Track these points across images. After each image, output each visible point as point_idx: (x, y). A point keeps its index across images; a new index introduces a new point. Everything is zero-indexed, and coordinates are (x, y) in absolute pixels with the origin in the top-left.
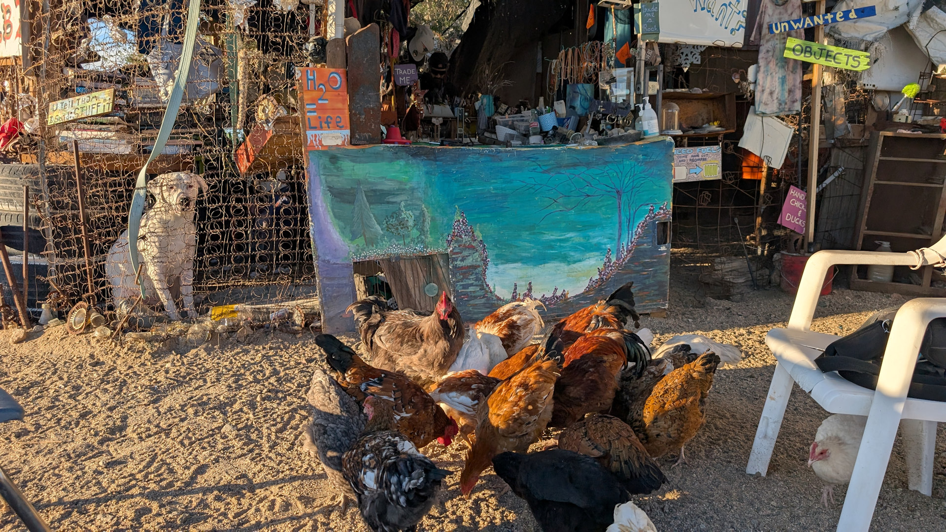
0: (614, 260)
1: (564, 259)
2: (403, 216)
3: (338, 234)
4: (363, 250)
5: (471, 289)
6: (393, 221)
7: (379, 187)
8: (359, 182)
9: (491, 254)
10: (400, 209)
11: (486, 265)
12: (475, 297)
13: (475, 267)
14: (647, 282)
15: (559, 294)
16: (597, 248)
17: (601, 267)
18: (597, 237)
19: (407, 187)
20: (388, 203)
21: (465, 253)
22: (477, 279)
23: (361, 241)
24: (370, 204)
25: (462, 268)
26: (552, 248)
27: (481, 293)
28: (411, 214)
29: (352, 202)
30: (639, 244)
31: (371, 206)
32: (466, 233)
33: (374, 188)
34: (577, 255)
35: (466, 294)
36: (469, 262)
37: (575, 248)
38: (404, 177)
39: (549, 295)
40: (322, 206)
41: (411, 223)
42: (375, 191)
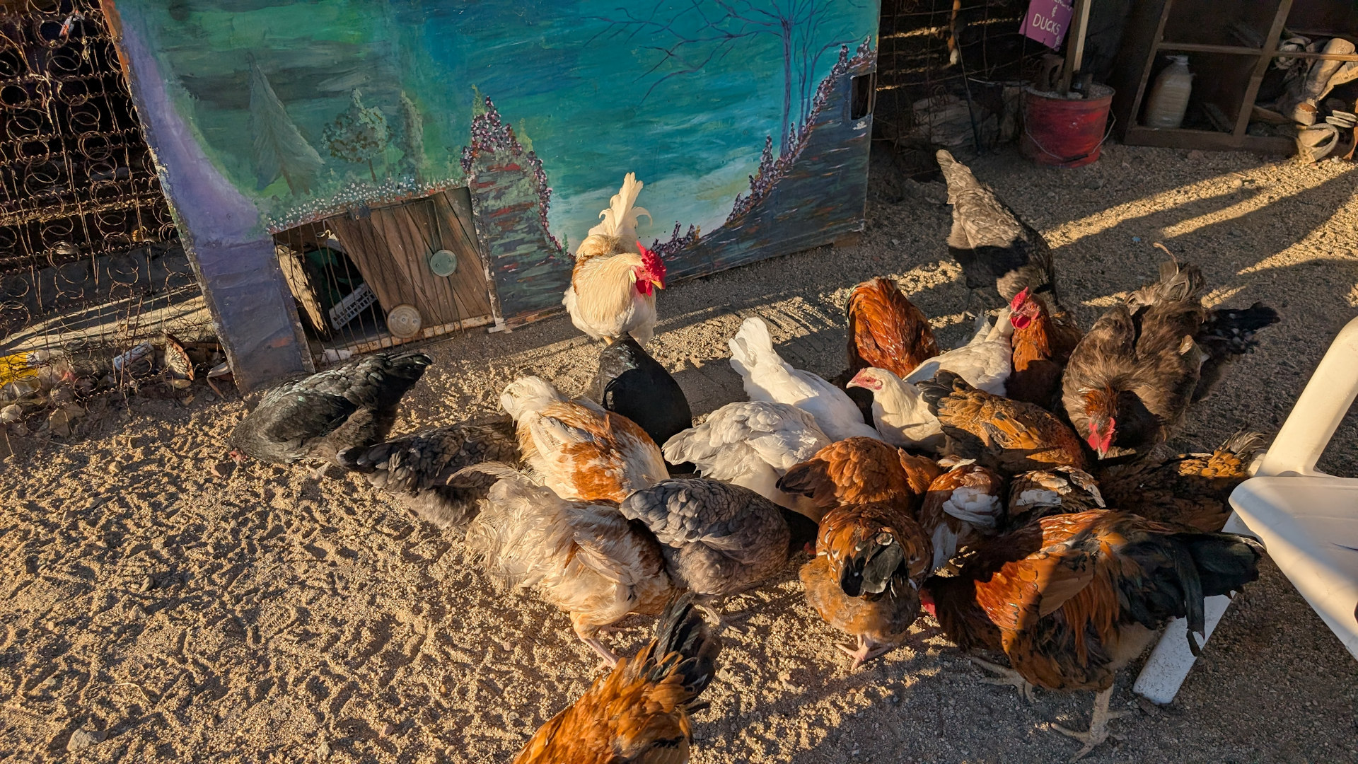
0: (776, 156)
1: (692, 167)
2: (363, 120)
3: (226, 181)
4: (288, 205)
5: (521, 250)
6: (343, 134)
7: (300, 62)
8: (250, 57)
9: (553, 177)
10: (353, 106)
11: (546, 200)
12: (531, 264)
13: (524, 207)
14: (832, 189)
15: (683, 234)
16: (747, 138)
17: (755, 173)
18: (748, 117)
19: (362, 55)
20: (325, 95)
21: (502, 182)
22: (531, 229)
23: (279, 188)
24: (286, 101)
25: (498, 212)
26: (667, 148)
27: (543, 254)
28: (379, 113)
29: (241, 105)
30: (820, 121)
31: (289, 108)
32: (500, 139)
33: (288, 65)
34: (710, 157)
35: (512, 261)
36: (511, 198)
37: (708, 144)
38: (351, 34)
39: (665, 239)
40: (176, 126)
41: (381, 133)
42: (290, 71)
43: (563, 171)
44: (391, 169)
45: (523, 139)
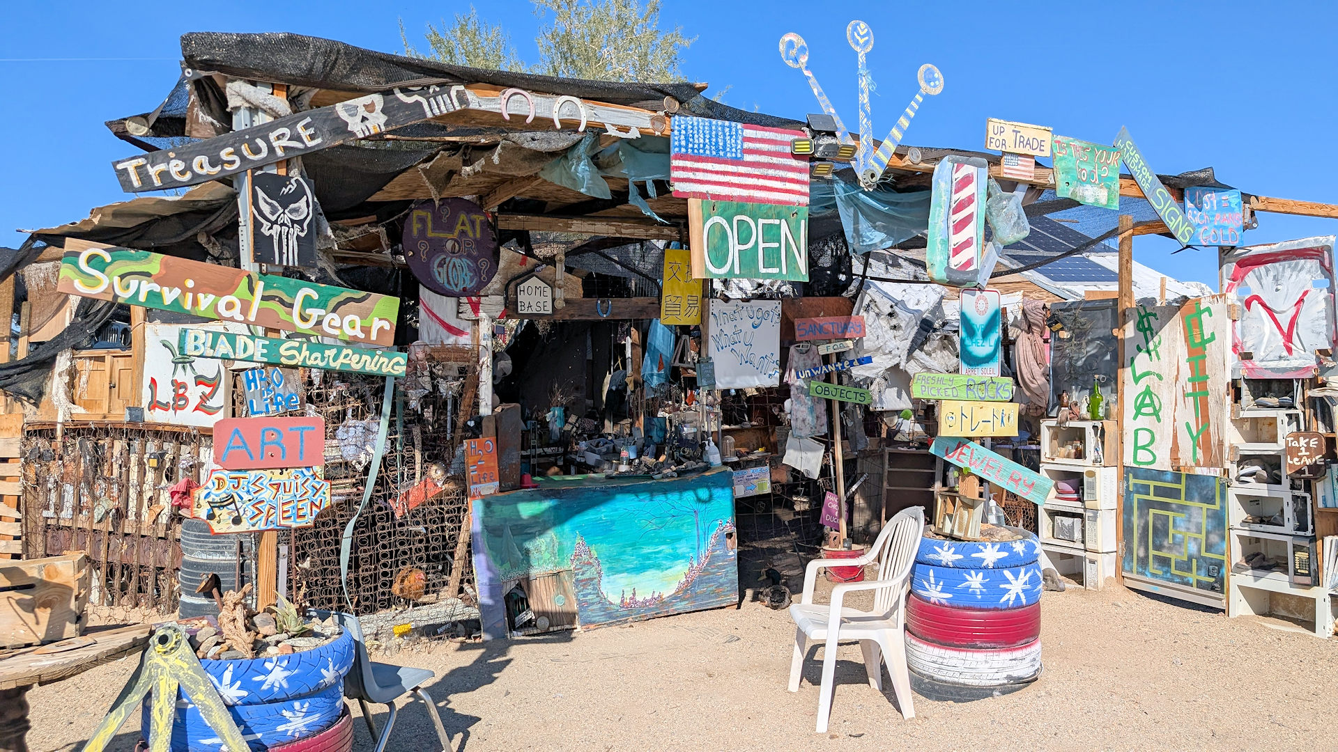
0: (695, 565)
1: (658, 567)
2: (538, 543)
3: (493, 561)
5: (590, 597)
6: (530, 548)
8: (506, 520)
9: (604, 567)
11: (600, 577)
12: (593, 604)
13: (592, 579)
14: (721, 581)
15: (656, 596)
16: (682, 557)
17: (687, 571)
18: (683, 548)
19: (540, 520)
20: (526, 534)
21: (585, 569)
22: (594, 589)
23: (507, 565)
25: (582, 581)
26: (649, 559)
27: (598, 599)
28: (543, 541)
29: (500, 536)
30: (713, 551)
32: (585, 551)
34: (668, 563)
35: (586, 602)
36: (587, 576)
37: (666, 558)
39: (649, 597)
41: (543, 548)
43: (608, 565)
44: (545, 562)
45: (593, 552)
